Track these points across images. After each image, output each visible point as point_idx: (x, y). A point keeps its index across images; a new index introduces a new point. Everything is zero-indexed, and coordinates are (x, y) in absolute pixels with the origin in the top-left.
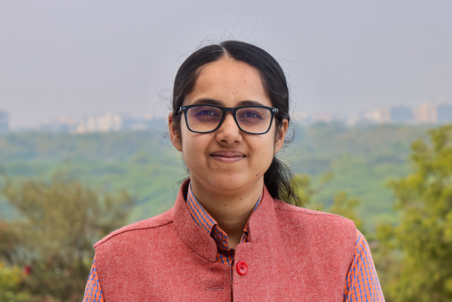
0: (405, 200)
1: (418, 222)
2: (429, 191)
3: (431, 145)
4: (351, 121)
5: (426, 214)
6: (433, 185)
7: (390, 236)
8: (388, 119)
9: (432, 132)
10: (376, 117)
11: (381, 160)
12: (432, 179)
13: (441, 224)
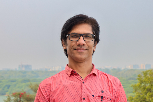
0: (136, 90)
1: (140, 96)
2: (142, 87)
3: (143, 75)
4: (123, 68)
5: (142, 94)
6: (143, 86)
7: (132, 99)
8: (132, 68)
9: (143, 72)
10: (129, 67)
11: (130, 79)
12: (143, 84)
13: (145, 96)
